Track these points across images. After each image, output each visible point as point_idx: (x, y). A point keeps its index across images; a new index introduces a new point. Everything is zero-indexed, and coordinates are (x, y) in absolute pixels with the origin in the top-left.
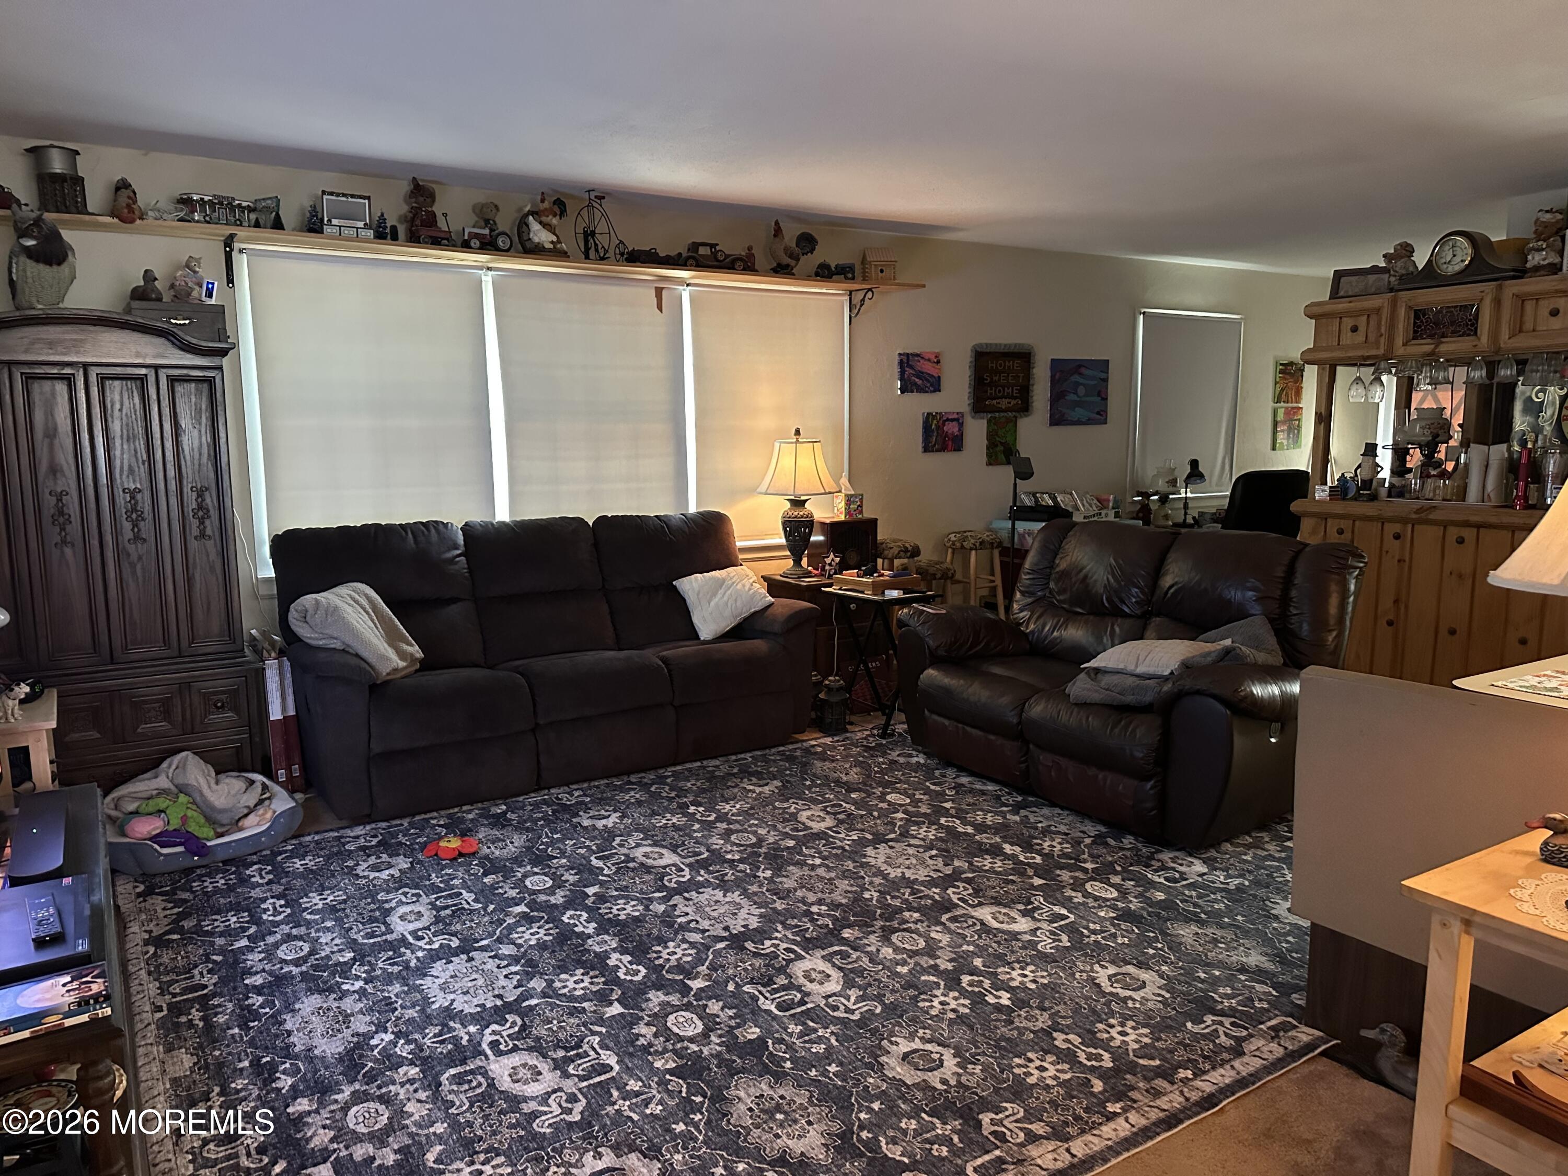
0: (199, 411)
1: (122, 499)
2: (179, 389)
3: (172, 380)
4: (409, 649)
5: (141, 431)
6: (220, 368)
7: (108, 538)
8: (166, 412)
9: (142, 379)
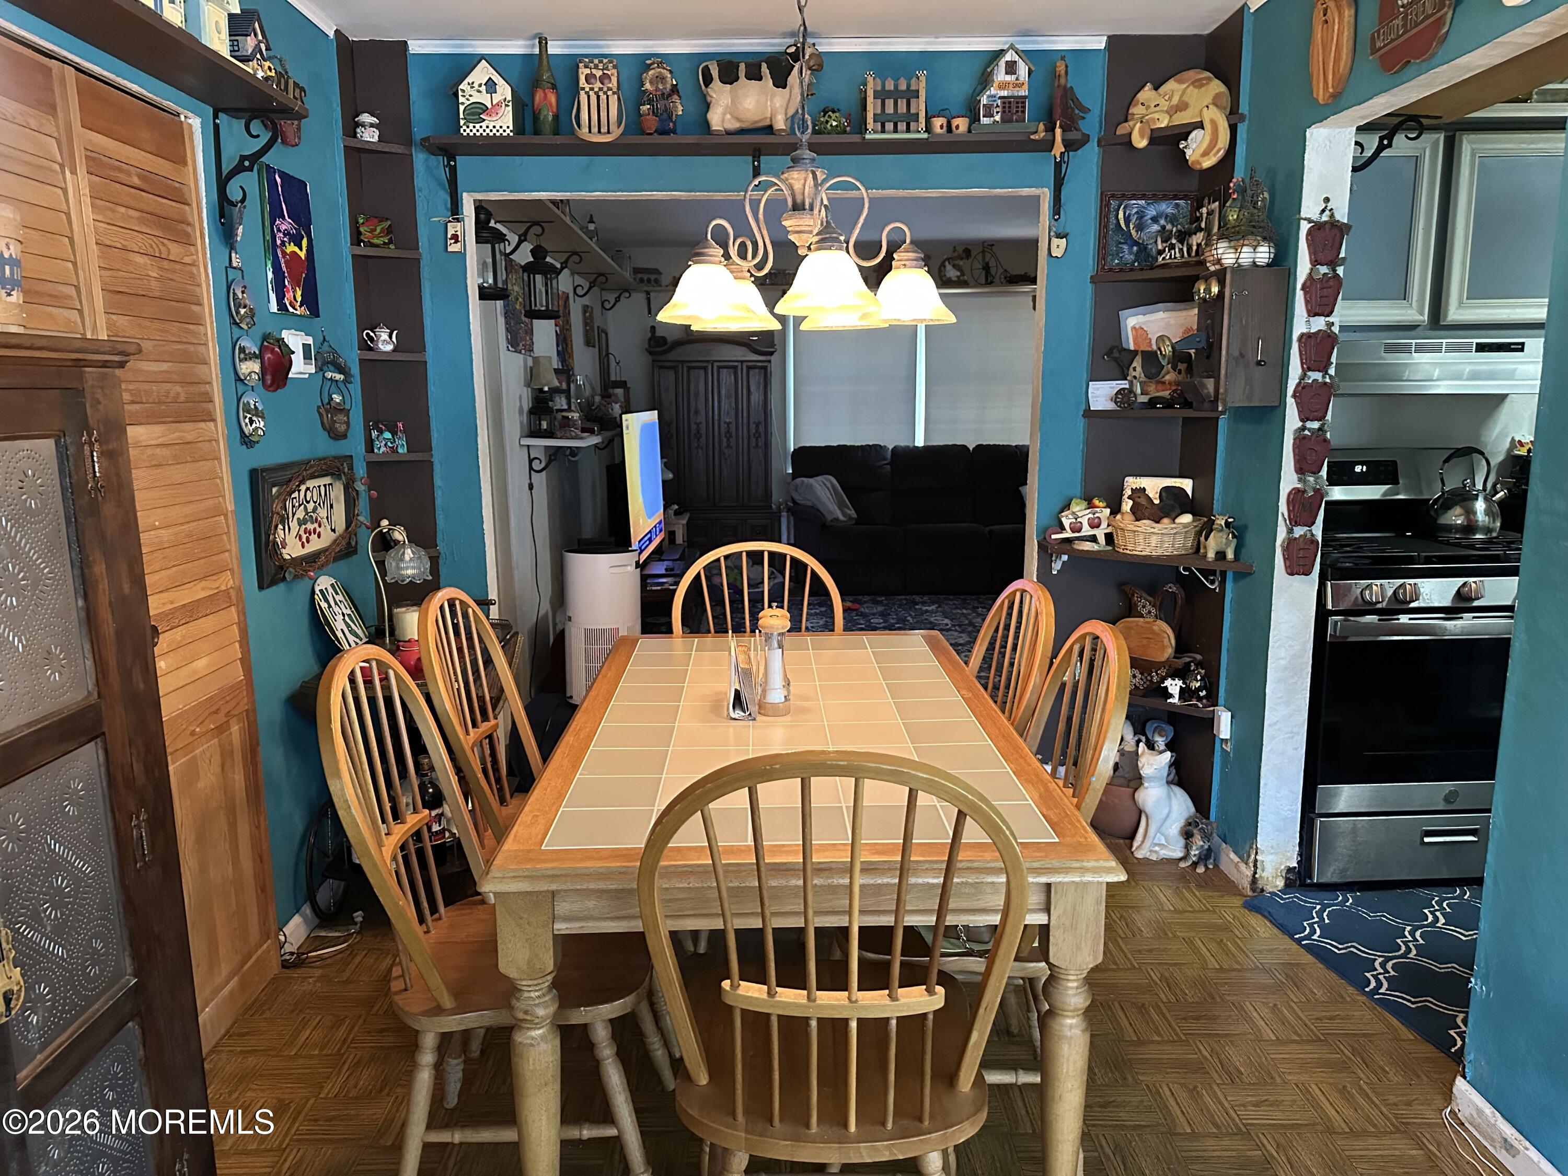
0: (759, 383)
1: (724, 426)
2: (751, 372)
3: (749, 368)
4: (849, 512)
5: (733, 393)
6: (770, 361)
7: (716, 445)
8: (745, 384)
9: (735, 368)
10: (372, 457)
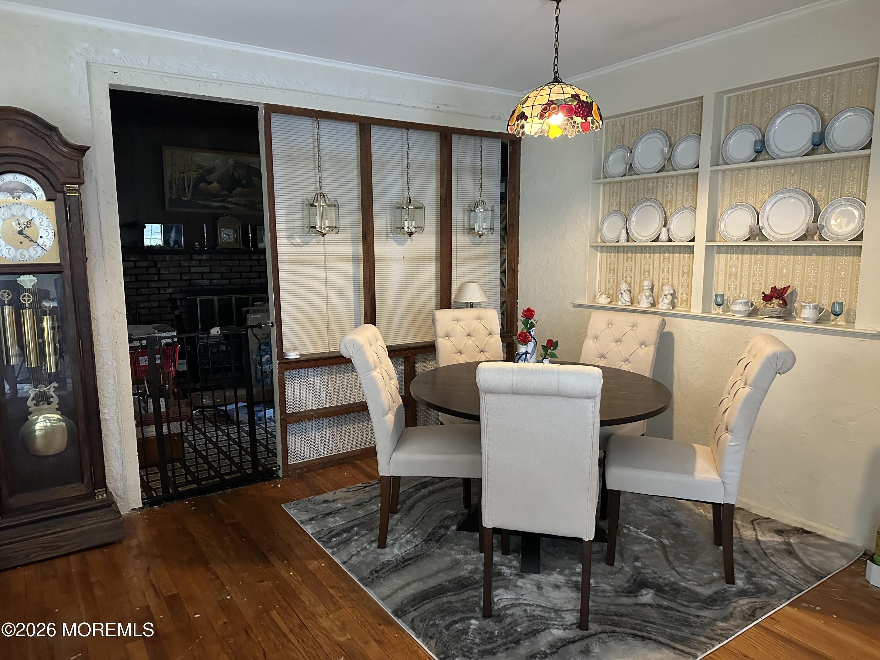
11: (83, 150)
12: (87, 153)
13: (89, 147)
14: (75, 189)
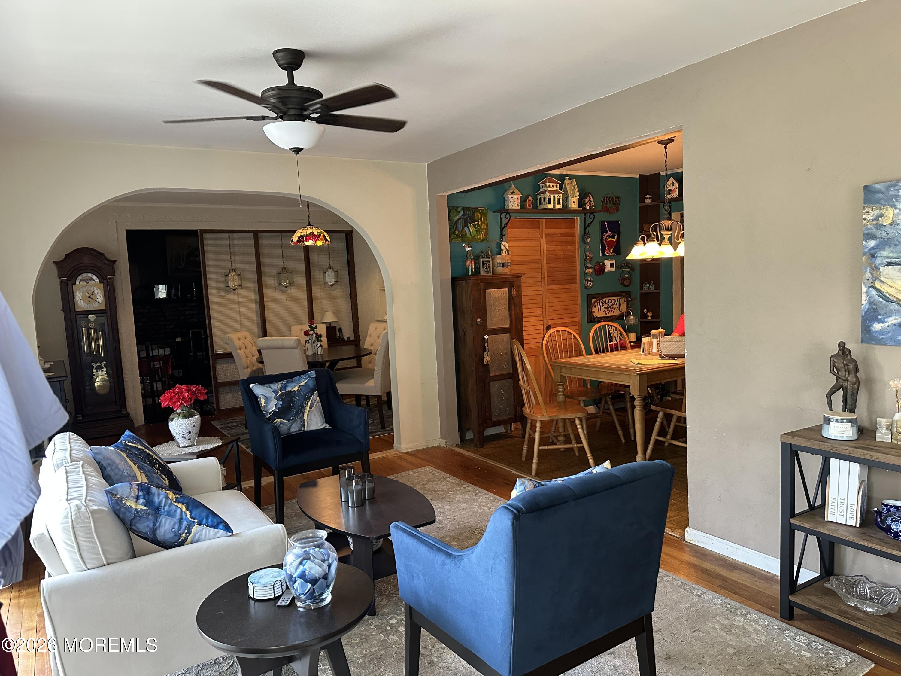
10: (642, 292)
11: (114, 262)
12: (116, 263)
13: (117, 260)
14: (111, 278)
